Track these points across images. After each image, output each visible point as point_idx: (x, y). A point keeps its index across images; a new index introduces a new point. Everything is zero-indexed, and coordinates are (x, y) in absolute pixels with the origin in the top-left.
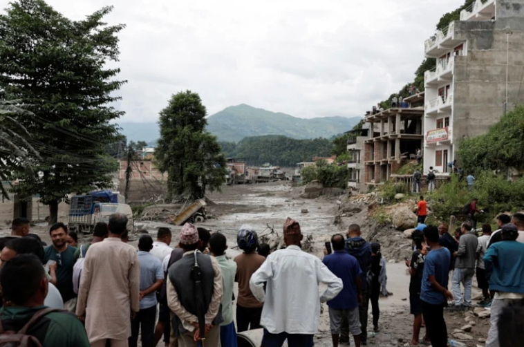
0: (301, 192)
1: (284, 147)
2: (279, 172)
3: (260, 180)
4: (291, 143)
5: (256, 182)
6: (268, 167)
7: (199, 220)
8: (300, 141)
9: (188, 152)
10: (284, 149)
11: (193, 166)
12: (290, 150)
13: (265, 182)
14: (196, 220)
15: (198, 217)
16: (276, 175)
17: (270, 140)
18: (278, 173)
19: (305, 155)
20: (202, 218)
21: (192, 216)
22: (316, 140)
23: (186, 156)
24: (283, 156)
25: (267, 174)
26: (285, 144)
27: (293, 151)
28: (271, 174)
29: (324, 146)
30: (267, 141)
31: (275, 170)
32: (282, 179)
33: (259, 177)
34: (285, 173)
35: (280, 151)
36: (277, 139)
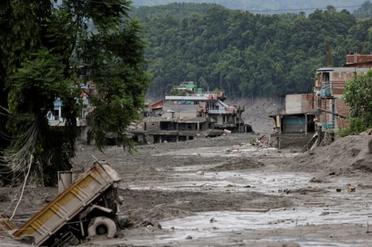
0: (355, 153)
1: (222, 37)
2: (224, 108)
3: (167, 133)
4: (243, 27)
5: (156, 138)
6: (191, 93)
7: (102, 230)
8: (268, 20)
9: (21, 17)
10: (223, 45)
11: (39, 63)
12: (242, 47)
13: (183, 138)
14: (92, 230)
15: (99, 220)
16: (215, 116)
17: (180, 18)
18: (221, 111)
19: (287, 60)
20: (110, 223)
21: (76, 218)
22: (317, 15)
23: (16, 29)
24: (220, 66)
25: (189, 115)
26: (225, 30)
27: (247, 51)
28: (200, 114)
29: (344, 32)
30: (172, 23)
31: (212, 103)
32: (234, 130)
33: (165, 125)
34: (240, 111)
35: (210, 50)
36: (201, 16)
